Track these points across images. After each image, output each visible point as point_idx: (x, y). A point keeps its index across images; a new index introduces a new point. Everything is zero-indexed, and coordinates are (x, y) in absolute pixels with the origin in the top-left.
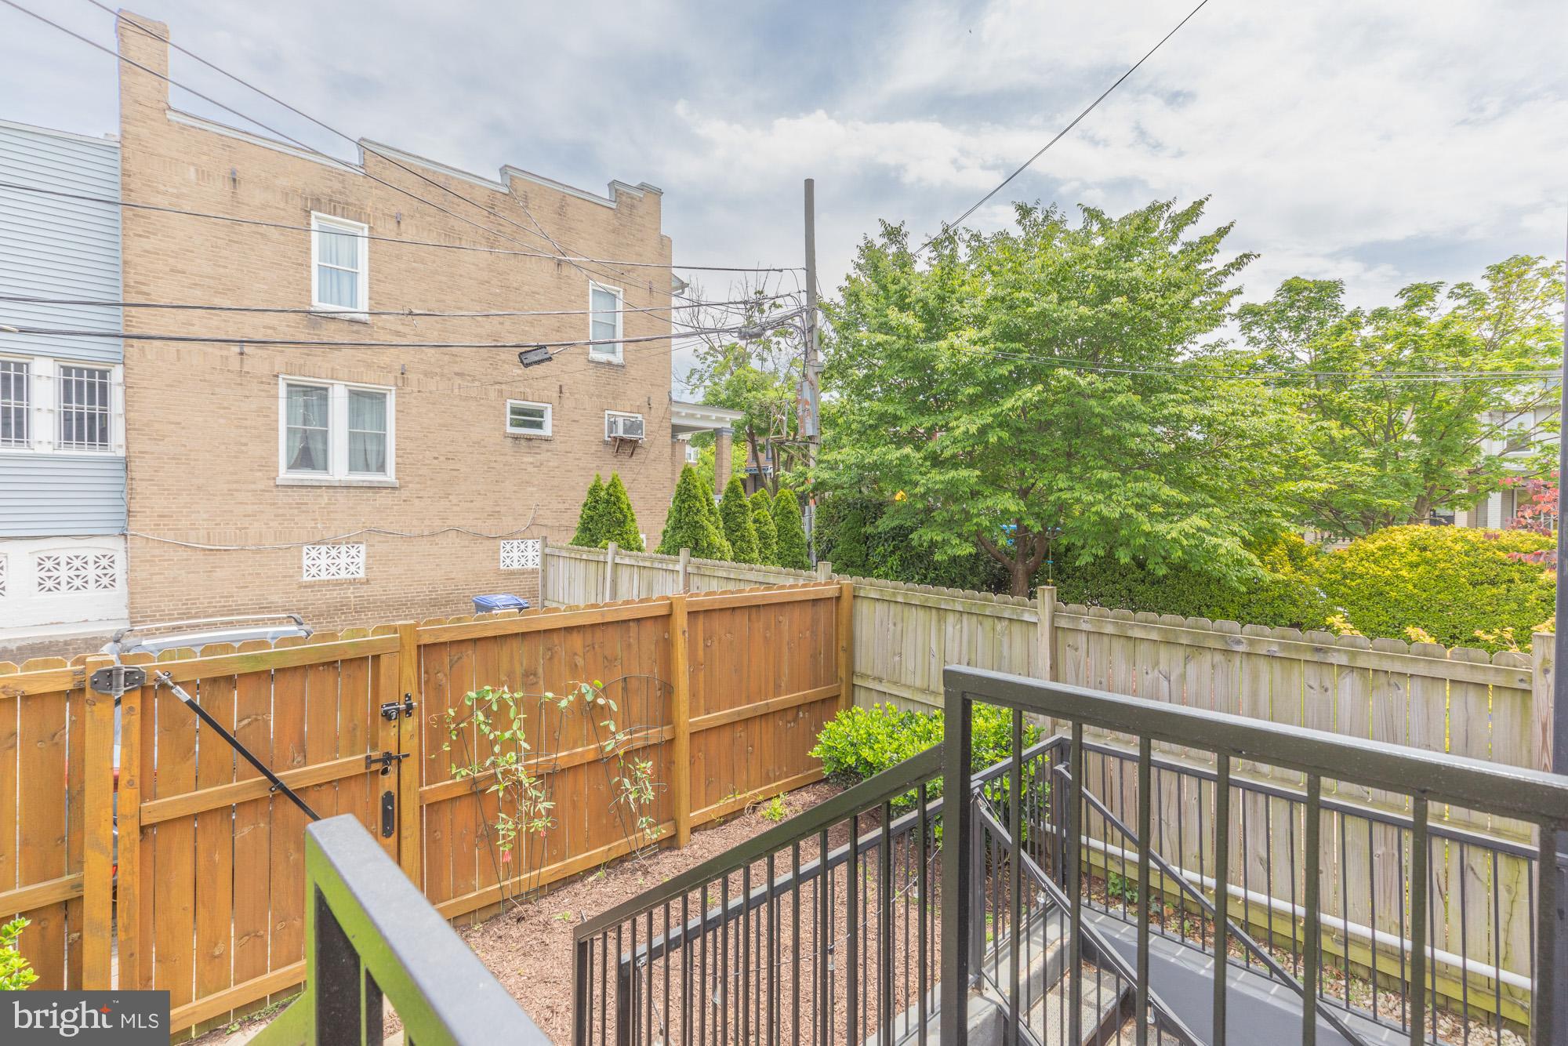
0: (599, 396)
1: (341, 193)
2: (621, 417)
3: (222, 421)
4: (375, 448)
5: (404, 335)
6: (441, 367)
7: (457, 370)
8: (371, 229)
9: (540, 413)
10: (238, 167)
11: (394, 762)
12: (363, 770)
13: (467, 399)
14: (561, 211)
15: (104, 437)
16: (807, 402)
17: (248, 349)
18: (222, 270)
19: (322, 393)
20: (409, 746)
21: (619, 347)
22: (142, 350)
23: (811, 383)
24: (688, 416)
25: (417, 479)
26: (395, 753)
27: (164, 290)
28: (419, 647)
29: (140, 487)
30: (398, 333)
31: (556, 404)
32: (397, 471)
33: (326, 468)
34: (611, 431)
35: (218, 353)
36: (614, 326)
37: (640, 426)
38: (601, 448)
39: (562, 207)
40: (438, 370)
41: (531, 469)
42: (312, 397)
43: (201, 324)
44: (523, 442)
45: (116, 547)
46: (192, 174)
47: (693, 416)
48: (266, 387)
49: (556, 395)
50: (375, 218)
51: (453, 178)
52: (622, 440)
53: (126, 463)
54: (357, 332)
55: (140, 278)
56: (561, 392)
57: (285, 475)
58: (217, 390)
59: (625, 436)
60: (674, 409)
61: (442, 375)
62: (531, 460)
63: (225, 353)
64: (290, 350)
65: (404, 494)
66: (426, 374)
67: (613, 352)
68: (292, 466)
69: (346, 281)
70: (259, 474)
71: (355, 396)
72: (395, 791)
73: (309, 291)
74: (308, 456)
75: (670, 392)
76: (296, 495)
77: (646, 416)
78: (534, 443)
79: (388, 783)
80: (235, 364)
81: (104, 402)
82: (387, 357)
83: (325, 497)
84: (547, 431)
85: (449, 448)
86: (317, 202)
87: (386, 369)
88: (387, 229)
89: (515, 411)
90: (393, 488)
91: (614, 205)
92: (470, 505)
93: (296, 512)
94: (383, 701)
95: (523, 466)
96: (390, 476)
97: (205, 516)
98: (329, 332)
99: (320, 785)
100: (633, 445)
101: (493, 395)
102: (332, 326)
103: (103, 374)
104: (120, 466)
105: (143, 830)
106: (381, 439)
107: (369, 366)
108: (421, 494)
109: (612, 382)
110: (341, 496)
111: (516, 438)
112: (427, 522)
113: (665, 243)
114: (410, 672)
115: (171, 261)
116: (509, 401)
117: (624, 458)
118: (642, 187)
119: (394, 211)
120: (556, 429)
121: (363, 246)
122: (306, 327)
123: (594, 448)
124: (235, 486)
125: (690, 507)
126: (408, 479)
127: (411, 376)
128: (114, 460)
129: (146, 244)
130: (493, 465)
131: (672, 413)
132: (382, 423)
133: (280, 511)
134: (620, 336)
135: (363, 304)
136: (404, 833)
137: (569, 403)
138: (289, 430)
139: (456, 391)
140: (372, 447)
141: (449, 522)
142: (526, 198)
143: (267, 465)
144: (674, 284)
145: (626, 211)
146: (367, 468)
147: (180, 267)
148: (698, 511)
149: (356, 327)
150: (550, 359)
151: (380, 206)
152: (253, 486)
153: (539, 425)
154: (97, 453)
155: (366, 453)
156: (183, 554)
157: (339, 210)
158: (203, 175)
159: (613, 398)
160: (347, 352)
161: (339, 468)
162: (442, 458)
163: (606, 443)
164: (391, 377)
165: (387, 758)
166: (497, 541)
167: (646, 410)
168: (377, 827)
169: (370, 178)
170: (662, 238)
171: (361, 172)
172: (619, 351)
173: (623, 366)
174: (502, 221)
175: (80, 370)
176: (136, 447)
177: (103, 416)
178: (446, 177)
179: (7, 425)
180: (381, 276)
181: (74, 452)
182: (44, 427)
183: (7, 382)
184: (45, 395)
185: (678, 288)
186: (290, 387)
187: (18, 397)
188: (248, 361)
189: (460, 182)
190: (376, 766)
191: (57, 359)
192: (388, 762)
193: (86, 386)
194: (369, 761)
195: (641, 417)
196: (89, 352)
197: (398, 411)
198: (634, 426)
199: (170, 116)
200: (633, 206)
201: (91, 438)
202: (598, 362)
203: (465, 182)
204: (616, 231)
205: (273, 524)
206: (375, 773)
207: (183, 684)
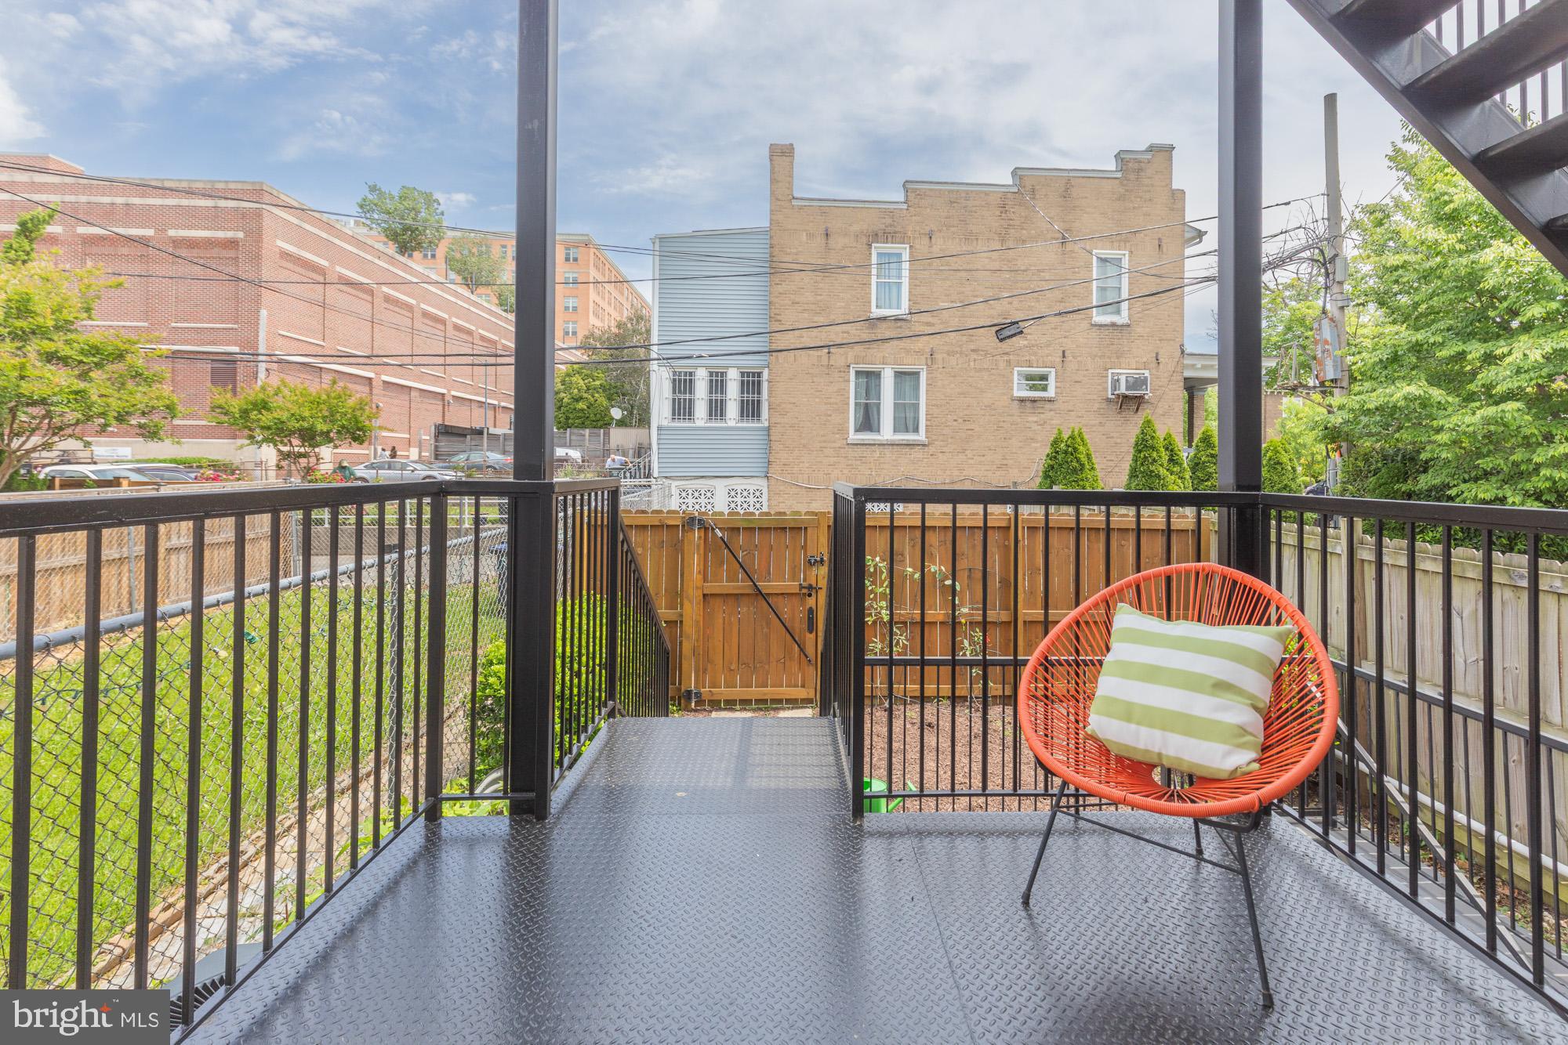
0: (1100, 357)
1: (891, 226)
2: (1124, 374)
3: (817, 400)
4: (912, 415)
5: (933, 325)
6: (961, 346)
7: (973, 347)
8: (911, 247)
9: (1044, 378)
10: (829, 225)
11: (814, 590)
12: (797, 591)
13: (980, 370)
14: (1066, 194)
15: (759, 415)
16: (1326, 342)
17: (833, 350)
18: (819, 298)
19: (877, 375)
20: (823, 583)
21: (1125, 306)
22: (778, 359)
23: (1332, 320)
25: (941, 438)
26: (814, 585)
27: (789, 318)
28: (828, 526)
29: (775, 446)
30: (928, 324)
31: (1059, 367)
32: (927, 431)
33: (878, 431)
34: (1114, 388)
35: (816, 355)
36: (1120, 289)
37: (1144, 381)
38: (1104, 405)
39: (1066, 190)
40: (958, 349)
41: (1035, 427)
42: (870, 379)
43: (808, 339)
44: (1028, 404)
45: (762, 483)
46: (804, 238)
48: (843, 374)
49: (1059, 360)
50: (914, 238)
51: (972, 192)
52: (1125, 397)
53: (769, 429)
54: (901, 328)
55: (777, 311)
56: (1064, 356)
57: (854, 437)
58: (815, 379)
59: (1127, 393)
60: (1188, 361)
61: (961, 353)
62: (1035, 419)
63: (820, 355)
64: (857, 348)
65: (932, 449)
66: (949, 353)
67: (1118, 312)
68: (857, 430)
69: (894, 290)
70: (837, 436)
71: (899, 375)
72: (814, 608)
73: (870, 302)
74: (868, 421)
75: (1182, 344)
76: (859, 451)
77: (1154, 371)
78: (1038, 404)
79: (811, 602)
80: (825, 361)
81: (759, 393)
82: (921, 344)
83: (878, 451)
84: (1051, 392)
85: (966, 412)
86: (875, 237)
87: (921, 353)
88: (922, 245)
89: (1022, 377)
90: (924, 445)
91: (1119, 175)
92: (983, 459)
93: (858, 462)
94: (810, 554)
95: (1028, 425)
96: (921, 436)
98: (884, 331)
99: (777, 594)
100: (1139, 401)
101: (1002, 365)
102: (884, 325)
103: (759, 375)
104: (766, 433)
105: (705, 596)
106: (916, 407)
107: (908, 351)
108: (944, 449)
109: (1116, 342)
110: (888, 451)
111: (1022, 400)
112: (948, 472)
113: (1177, 198)
114: (823, 540)
116: (1017, 369)
117: (1126, 413)
118: (1151, 148)
119: (927, 229)
120: (1059, 390)
121: (906, 263)
122: (868, 328)
123: (1097, 405)
124: (823, 445)
125: (1145, 457)
126: (934, 437)
127: (938, 356)
128: (763, 429)
129: (780, 289)
130: (1002, 424)
131: (1184, 367)
132: (917, 397)
133: (849, 462)
134: (1125, 295)
135: (905, 307)
136: (818, 631)
137: (1071, 365)
138: (856, 404)
139: (972, 364)
140: (910, 415)
141: (965, 473)
142: (1033, 191)
143: (843, 431)
144: (1188, 235)
145: (1132, 177)
146: (907, 430)
147: (797, 300)
148: (1154, 461)
149: (899, 324)
150: (1021, 332)
151: (918, 228)
152: (834, 445)
153: (1045, 388)
154: (756, 425)
155: (906, 421)
156: (794, 490)
157: (890, 239)
158: (810, 236)
159: (1118, 358)
160: (895, 343)
161: (887, 432)
162: (960, 420)
163: (1109, 400)
164: (923, 358)
165: (810, 587)
167: (1154, 365)
168: (805, 626)
169: (911, 209)
170: (1173, 192)
171: (905, 206)
172: (1125, 313)
173: (1129, 326)
174: (1012, 216)
175: (748, 373)
176: (773, 420)
177: (759, 401)
178: (967, 192)
179: (717, 409)
180: (917, 282)
181: (745, 425)
182: (732, 410)
183: (717, 383)
184: (733, 390)
185: (1193, 238)
186: (858, 373)
187: (722, 393)
188: (833, 357)
189: (978, 193)
190: (804, 591)
191: (738, 368)
192: (811, 590)
193: (751, 383)
194: (801, 587)
195: (1147, 373)
196: (752, 363)
197: (928, 385)
198: (1140, 382)
199: (795, 203)
200: (1140, 170)
201: (753, 416)
202: (1101, 326)
203: (981, 192)
204: (1121, 198)
205: (845, 471)
206: (804, 594)
207: (719, 529)
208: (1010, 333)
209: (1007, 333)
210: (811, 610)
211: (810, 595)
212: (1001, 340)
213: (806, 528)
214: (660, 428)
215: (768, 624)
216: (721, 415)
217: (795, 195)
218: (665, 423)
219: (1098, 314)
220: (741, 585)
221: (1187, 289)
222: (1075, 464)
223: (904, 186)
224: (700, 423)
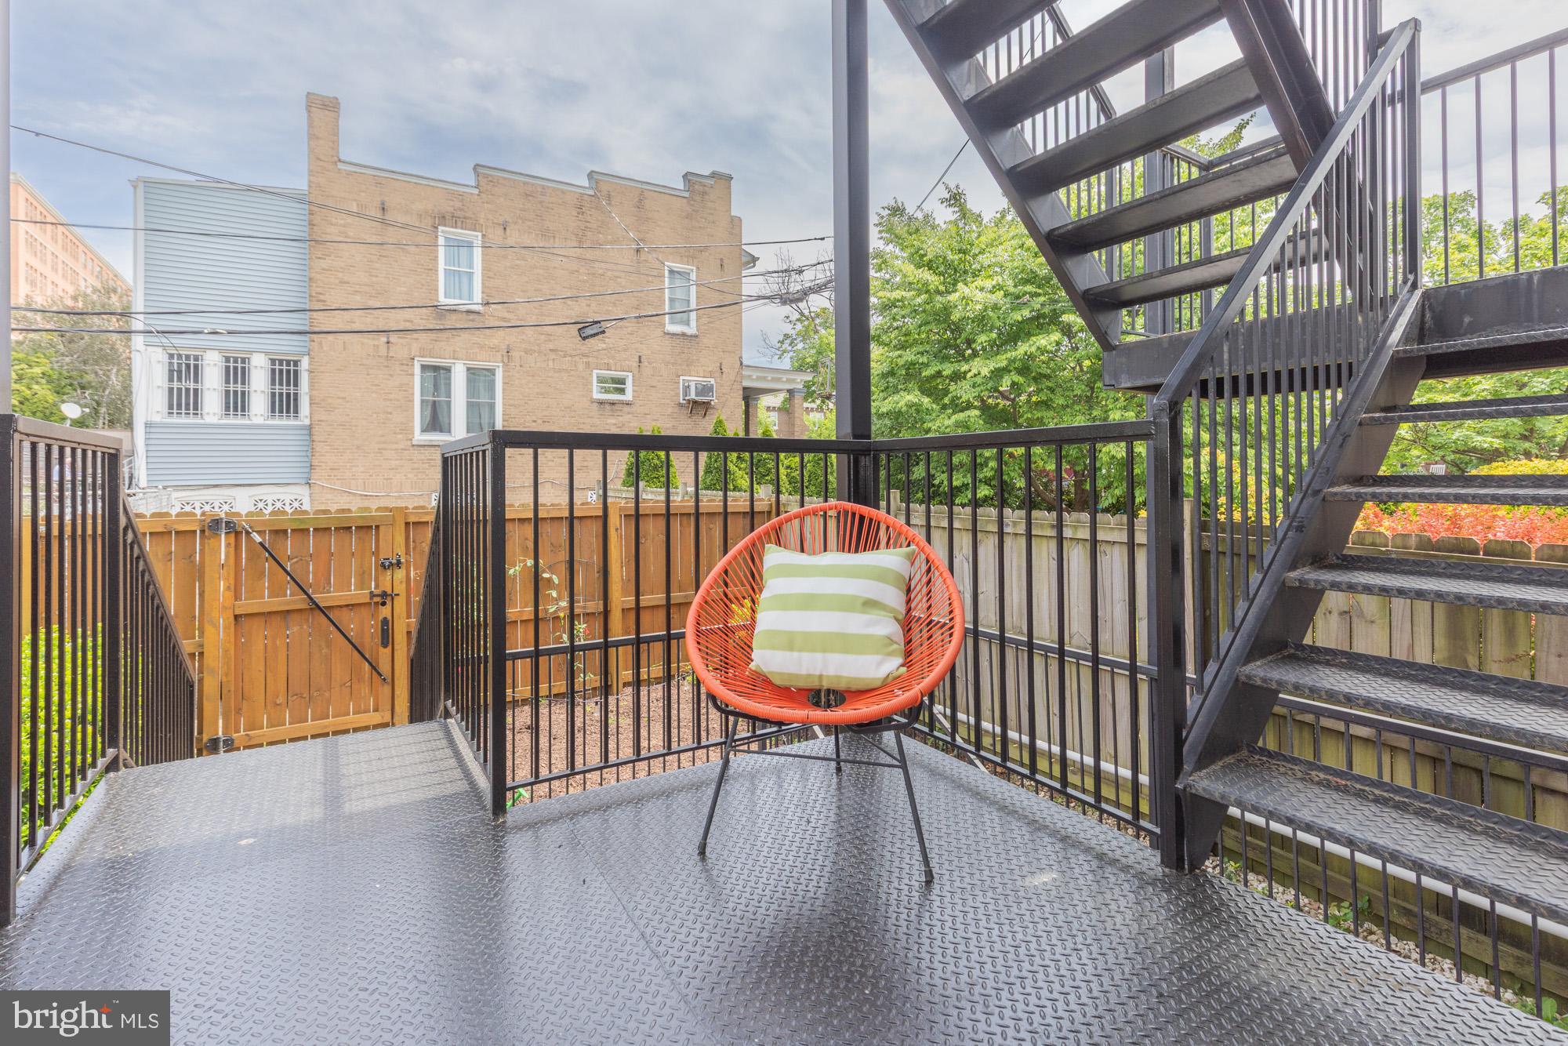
0: (673, 364)
1: (461, 210)
2: (694, 380)
3: (374, 395)
5: (509, 320)
6: (538, 345)
7: (552, 347)
8: (483, 236)
9: (622, 381)
10: (386, 199)
11: (389, 598)
12: (367, 600)
13: (560, 371)
14: (640, 204)
15: (296, 411)
17: (393, 338)
18: (374, 279)
19: (448, 370)
20: (400, 588)
21: (693, 316)
22: (320, 343)
24: (759, 379)
26: (389, 592)
27: (335, 299)
28: (407, 524)
29: (318, 447)
30: (504, 319)
31: (636, 371)
33: (450, 432)
34: (686, 395)
35: (371, 342)
36: (688, 299)
37: (711, 389)
38: (678, 408)
39: (640, 201)
40: (536, 348)
41: (614, 429)
42: (438, 374)
43: (361, 321)
44: (607, 407)
45: (303, 493)
47: (765, 379)
48: (405, 367)
49: (635, 364)
50: (487, 226)
51: (548, 187)
52: (695, 402)
53: (310, 428)
54: (473, 320)
55: (319, 290)
56: (640, 362)
57: (419, 437)
58: (371, 372)
59: (697, 398)
60: (745, 372)
61: (540, 352)
62: (614, 421)
63: (376, 343)
64: (423, 336)
66: (526, 352)
67: (688, 322)
68: (424, 430)
69: (465, 280)
70: (400, 436)
71: (472, 371)
72: (390, 618)
73: (437, 290)
74: (436, 422)
75: (741, 357)
76: (426, 452)
77: (718, 380)
78: (616, 407)
79: (385, 612)
80: (383, 351)
81: (296, 385)
82: (499, 338)
84: (629, 396)
85: (545, 413)
86: (443, 219)
87: (496, 349)
88: (496, 235)
89: (601, 380)
91: (686, 194)
93: (426, 466)
94: (382, 557)
95: (607, 427)
97: (362, 469)
98: (452, 321)
99: (341, 607)
100: (708, 405)
101: (581, 367)
102: (454, 316)
103: (296, 363)
104: (306, 432)
105: (236, 617)
106: (492, 407)
107: (481, 347)
109: (686, 350)
111: (601, 403)
113: (735, 223)
114: (400, 539)
115: (340, 275)
116: (595, 371)
117: (697, 418)
118: (714, 175)
119: (501, 220)
120: (636, 394)
121: (478, 253)
122: (435, 319)
123: (670, 410)
124: (382, 446)
127: (515, 354)
128: (303, 428)
129: (323, 264)
130: (582, 426)
131: (743, 377)
132: (493, 397)
133: (416, 466)
134: (693, 305)
135: (478, 297)
136: (396, 647)
137: (647, 370)
138: (422, 401)
139: (551, 363)
140: (486, 413)
142: (609, 197)
143: (408, 430)
144: (744, 259)
145: (698, 198)
146: (481, 430)
147: (346, 279)
149: (472, 317)
150: (603, 332)
151: (490, 217)
152: (396, 446)
153: (622, 391)
154: (292, 422)
155: (481, 419)
156: (346, 497)
157: (459, 224)
158: (360, 205)
159: (688, 366)
160: (465, 335)
161: (459, 432)
162: (540, 421)
163: (681, 405)
164: (499, 355)
165: (384, 595)
166: (585, 492)
167: (718, 374)
168: (378, 640)
169: (483, 195)
170: (733, 218)
171: (476, 191)
172: (693, 323)
173: (697, 336)
174: (589, 218)
175: (281, 362)
176: (316, 417)
177: (296, 395)
178: (543, 187)
179: (236, 403)
180: (491, 274)
181: (277, 422)
182: (259, 404)
183: (236, 372)
184: (259, 382)
185: (748, 263)
186: (424, 368)
187: (243, 383)
188: (393, 348)
189: (554, 189)
190: (376, 599)
191: (266, 353)
192: (385, 598)
193: (285, 374)
194: (372, 595)
195: (712, 381)
196: (286, 347)
197: (504, 383)
198: (706, 390)
199: (341, 166)
200: (704, 193)
201: (288, 411)
202: (674, 334)
203: (558, 189)
204: (688, 217)
205: (410, 476)
206: (377, 603)
207: (257, 532)
208: (592, 332)
209: (589, 331)
210: (385, 621)
211: (384, 604)
212: (584, 339)
213: (377, 527)
214: (148, 425)
215: (329, 643)
216: (243, 410)
217: (342, 158)
218: (157, 418)
219: (672, 322)
220: (291, 598)
221: (745, 305)
222: (656, 461)
223: (475, 169)
224: (210, 419)
